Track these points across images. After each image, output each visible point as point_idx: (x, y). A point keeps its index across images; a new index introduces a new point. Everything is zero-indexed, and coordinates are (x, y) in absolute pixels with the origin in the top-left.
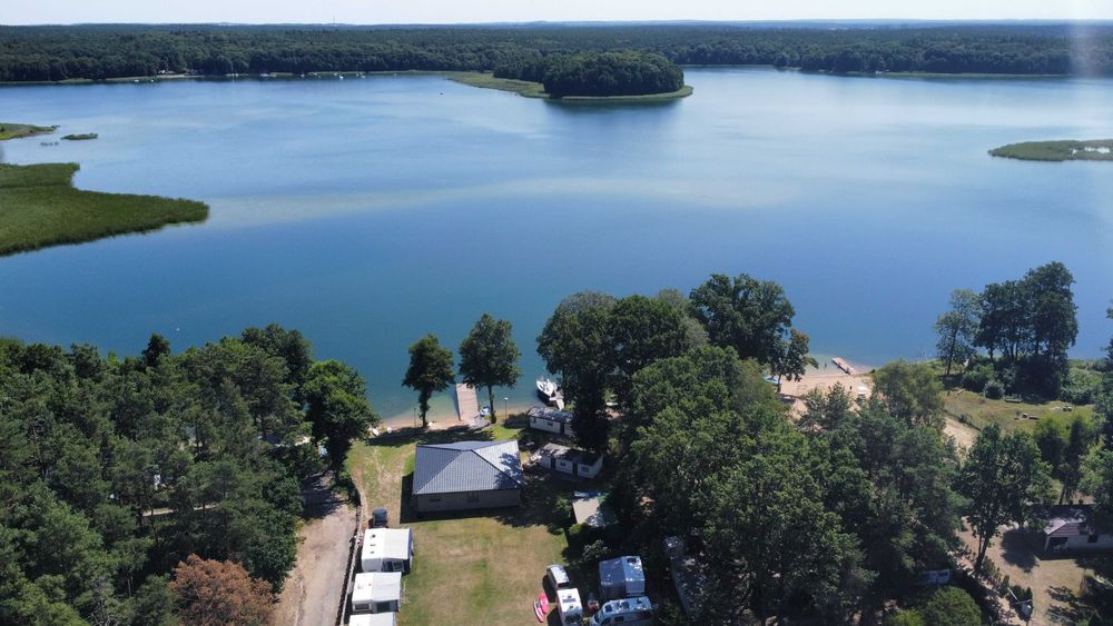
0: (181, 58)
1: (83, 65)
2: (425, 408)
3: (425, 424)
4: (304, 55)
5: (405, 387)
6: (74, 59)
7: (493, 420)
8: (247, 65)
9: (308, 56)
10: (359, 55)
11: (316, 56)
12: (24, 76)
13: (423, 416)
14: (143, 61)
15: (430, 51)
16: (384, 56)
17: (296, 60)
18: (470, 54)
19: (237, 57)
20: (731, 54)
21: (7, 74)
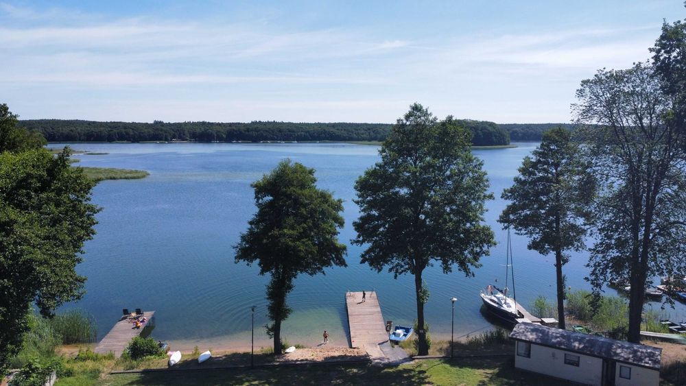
0: (186, 132)
1: (128, 134)
2: (278, 312)
3: (280, 348)
4: (259, 131)
5: (243, 263)
6: (123, 130)
7: (423, 347)
8: (224, 136)
9: (262, 132)
10: (294, 131)
11: (267, 131)
12: (92, 139)
13: (275, 331)
14: (163, 132)
15: (338, 130)
16: (308, 132)
17: (254, 134)
18: (363, 131)
19: (219, 132)
20: (535, 134)
21: (83, 137)
